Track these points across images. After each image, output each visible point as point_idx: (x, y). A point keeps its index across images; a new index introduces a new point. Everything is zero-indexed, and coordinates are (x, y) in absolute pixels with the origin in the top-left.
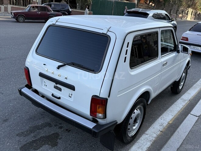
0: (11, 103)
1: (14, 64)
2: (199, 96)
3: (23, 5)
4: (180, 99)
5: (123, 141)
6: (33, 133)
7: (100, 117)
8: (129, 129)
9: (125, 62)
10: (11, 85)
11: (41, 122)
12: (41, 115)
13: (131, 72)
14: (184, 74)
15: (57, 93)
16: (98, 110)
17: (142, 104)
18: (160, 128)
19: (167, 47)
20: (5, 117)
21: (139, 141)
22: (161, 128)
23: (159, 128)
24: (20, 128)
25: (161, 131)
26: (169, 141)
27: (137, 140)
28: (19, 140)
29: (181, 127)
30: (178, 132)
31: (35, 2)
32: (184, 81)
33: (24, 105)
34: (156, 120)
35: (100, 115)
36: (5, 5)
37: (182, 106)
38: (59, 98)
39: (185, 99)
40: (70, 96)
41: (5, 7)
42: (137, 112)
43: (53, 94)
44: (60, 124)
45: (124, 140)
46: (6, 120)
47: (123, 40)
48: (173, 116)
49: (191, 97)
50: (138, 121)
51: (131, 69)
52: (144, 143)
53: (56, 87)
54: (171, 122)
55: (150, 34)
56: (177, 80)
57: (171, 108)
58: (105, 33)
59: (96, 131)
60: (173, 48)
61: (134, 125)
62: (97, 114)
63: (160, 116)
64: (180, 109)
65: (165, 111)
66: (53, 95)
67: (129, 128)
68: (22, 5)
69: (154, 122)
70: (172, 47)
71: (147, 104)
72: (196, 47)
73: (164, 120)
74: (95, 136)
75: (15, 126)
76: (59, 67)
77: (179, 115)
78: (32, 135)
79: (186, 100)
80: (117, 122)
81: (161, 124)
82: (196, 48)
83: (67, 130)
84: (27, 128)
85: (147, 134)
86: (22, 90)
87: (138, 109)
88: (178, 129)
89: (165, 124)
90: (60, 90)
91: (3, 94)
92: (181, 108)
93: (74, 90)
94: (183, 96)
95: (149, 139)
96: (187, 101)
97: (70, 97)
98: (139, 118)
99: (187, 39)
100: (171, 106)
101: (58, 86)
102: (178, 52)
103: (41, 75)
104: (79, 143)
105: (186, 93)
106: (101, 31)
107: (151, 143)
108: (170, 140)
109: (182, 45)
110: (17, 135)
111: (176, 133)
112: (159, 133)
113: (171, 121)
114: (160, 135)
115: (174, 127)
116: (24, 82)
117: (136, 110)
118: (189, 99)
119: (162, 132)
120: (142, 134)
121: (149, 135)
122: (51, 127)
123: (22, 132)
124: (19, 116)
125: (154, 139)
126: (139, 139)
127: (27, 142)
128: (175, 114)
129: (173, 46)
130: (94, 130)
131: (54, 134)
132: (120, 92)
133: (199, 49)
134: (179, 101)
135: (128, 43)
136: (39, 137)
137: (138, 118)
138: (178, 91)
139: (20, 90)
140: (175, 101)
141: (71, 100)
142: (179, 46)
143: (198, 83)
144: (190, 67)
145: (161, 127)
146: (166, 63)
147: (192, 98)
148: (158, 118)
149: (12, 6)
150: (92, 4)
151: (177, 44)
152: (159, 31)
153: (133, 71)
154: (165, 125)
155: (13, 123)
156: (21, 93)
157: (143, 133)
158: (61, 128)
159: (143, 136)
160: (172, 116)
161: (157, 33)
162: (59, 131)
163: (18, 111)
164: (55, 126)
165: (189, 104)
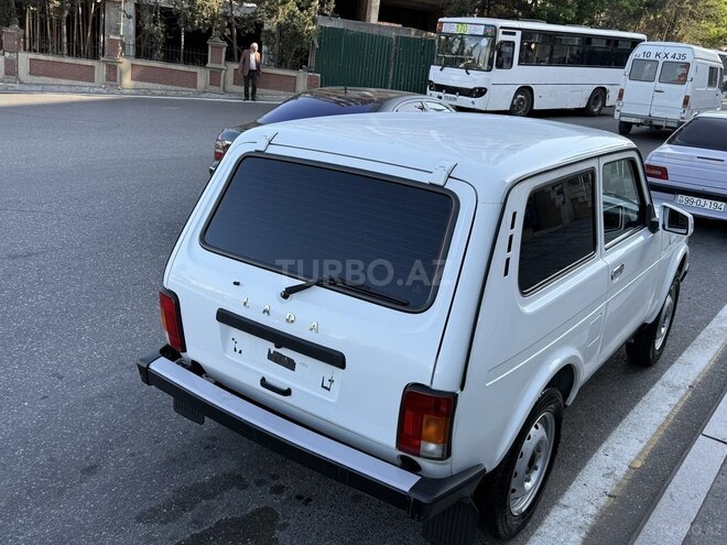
0: (96, 410)
1: (80, 272)
2: (721, 373)
3: (70, 54)
4: (658, 384)
5: (497, 530)
6: (191, 509)
7: (432, 453)
8: (514, 491)
9: (506, 274)
10: (83, 345)
11: (207, 473)
12: (206, 448)
13: (525, 304)
14: (669, 300)
15: (279, 376)
16: (424, 431)
17: (553, 406)
18: (607, 485)
19: (615, 211)
20: (87, 458)
21: (541, 529)
22: (609, 485)
23: (601, 484)
24: (142, 494)
25: (610, 496)
26: (646, 527)
27: (537, 527)
28: (147, 536)
29: (677, 479)
30: (671, 496)
31: (117, 41)
32: (667, 321)
33: (141, 414)
34: (590, 456)
35: (432, 447)
36: (7, 54)
37: (669, 409)
38: (287, 393)
39: (676, 383)
40: (327, 384)
41: (6, 60)
42: (537, 433)
43: (263, 380)
44: (274, 477)
45: (500, 528)
46: (90, 470)
47: (499, 207)
48: (644, 444)
49: (696, 375)
50: (539, 464)
51: (523, 294)
52: (558, 535)
53: (274, 357)
54: (638, 464)
55: (572, 180)
56: (649, 322)
57: (632, 417)
58: (441, 183)
59: (424, 500)
60: (634, 217)
61: (527, 476)
62: (422, 442)
63: (599, 443)
64: (663, 419)
65: (617, 425)
66: (264, 383)
67: (513, 487)
68: (65, 52)
69: (585, 465)
70: (632, 211)
71: (566, 406)
72: (695, 199)
73: (616, 457)
74: (419, 517)
75: (124, 489)
76: (287, 293)
77: (662, 439)
78: (189, 516)
79: (679, 388)
80: (485, 470)
81: (606, 471)
82: (694, 205)
83: (299, 498)
84: (168, 493)
85: (565, 506)
86: (153, 366)
87: (539, 426)
88: (671, 488)
89: (621, 471)
90: (290, 365)
91: (61, 378)
92: (666, 414)
93: (343, 366)
94: (669, 371)
95: (576, 520)
96: (683, 392)
97: (326, 388)
98: (542, 453)
99: (663, 173)
100: (632, 407)
101: (285, 352)
102: (654, 227)
103: (225, 317)
104: (348, 540)
105: (676, 363)
106: (425, 179)
107: (583, 534)
108: (648, 523)
109: (665, 207)
110: (139, 519)
111: (665, 500)
112: (604, 501)
113: (637, 458)
114: (608, 508)
115: (650, 482)
116: (126, 334)
117: (533, 429)
118: (690, 384)
119: (615, 497)
120: (551, 507)
121: (572, 510)
122: (245, 487)
123: (152, 509)
124: (132, 455)
125: (590, 521)
126: (540, 522)
127: (177, 541)
128: (649, 437)
129: (636, 208)
130: (414, 496)
131: (258, 512)
132: (495, 370)
133: (707, 207)
134: (658, 391)
135: (515, 214)
136: (212, 522)
137: (538, 454)
138: (651, 355)
139: (145, 366)
140: (646, 390)
141: (331, 397)
142: (657, 210)
143: (713, 325)
144: (686, 273)
145: (610, 481)
146: (620, 270)
147: (699, 380)
148: (595, 451)
149: (32, 56)
150: (317, 46)
151: (648, 202)
152: (598, 165)
153: (531, 301)
154: (620, 473)
155: (117, 478)
156: (149, 377)
157: (554, 502)
158: (278, 490)
159: (552, 513)
160: (641, 442)
161: (592, 172)
162: (272, 501)
163: (125, 438)
164: (260, 483)
165: (690, 399)
